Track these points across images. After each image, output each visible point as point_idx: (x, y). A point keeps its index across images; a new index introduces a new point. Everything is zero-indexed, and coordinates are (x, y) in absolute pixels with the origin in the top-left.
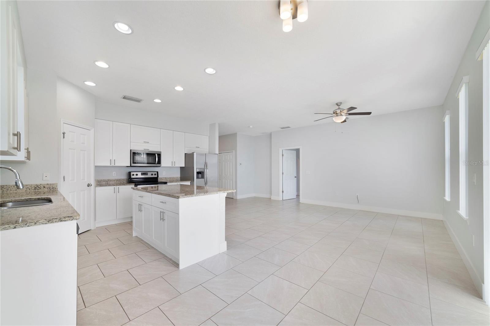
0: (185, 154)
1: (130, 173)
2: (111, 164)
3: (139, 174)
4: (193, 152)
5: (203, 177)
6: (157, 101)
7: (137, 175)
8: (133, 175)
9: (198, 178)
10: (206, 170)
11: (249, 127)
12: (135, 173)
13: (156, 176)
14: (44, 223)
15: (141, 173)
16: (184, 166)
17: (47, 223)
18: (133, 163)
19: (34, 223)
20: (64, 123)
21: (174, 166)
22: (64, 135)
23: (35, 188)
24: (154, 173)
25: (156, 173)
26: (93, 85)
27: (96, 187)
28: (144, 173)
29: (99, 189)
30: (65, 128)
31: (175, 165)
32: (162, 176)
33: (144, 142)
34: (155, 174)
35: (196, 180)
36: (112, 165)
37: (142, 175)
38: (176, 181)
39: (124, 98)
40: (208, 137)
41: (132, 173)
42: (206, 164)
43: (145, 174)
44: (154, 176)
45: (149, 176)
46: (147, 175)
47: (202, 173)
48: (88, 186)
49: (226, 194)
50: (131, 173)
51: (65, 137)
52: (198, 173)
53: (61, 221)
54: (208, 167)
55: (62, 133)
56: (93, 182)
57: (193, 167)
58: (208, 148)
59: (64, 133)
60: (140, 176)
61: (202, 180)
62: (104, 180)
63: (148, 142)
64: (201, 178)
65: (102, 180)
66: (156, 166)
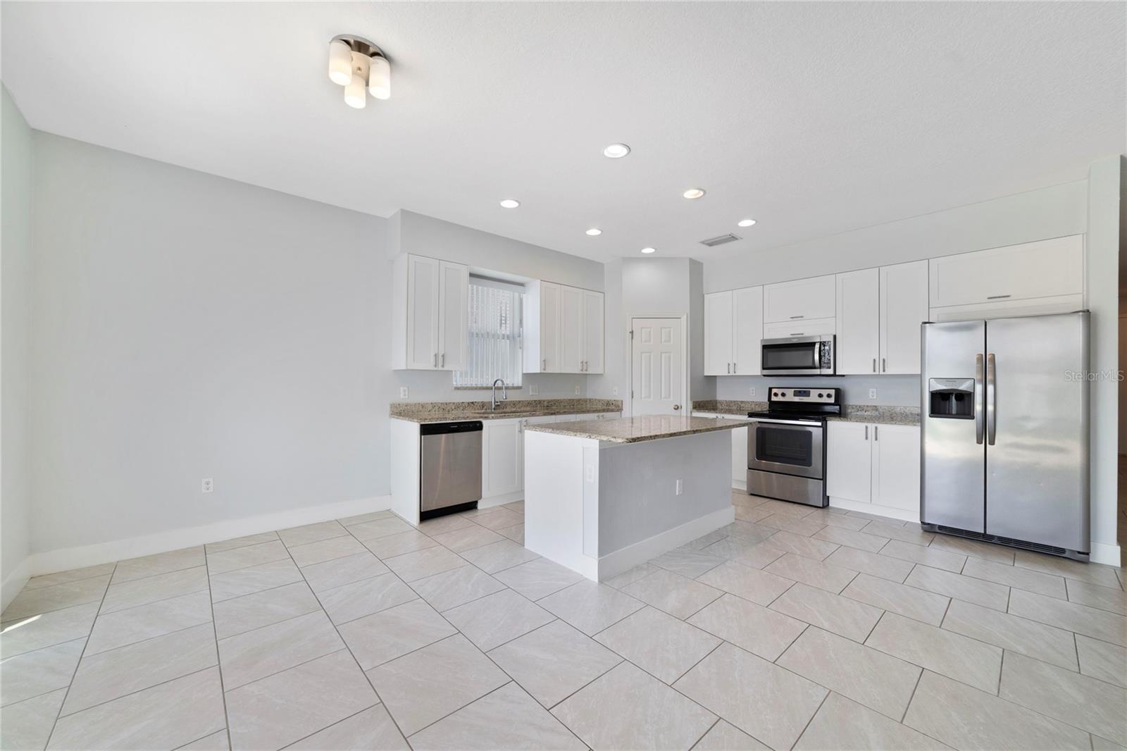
2: (729, 373)
3: (790, 393)
7: (785, 395)
8: (777, 395)
9: (938, 412)
12: (779, 392)
13: (833, 400)
15: (796, 391)
18: (763, 369)
20: (633, 318)
21: (882, 373)
22: (632, 335)
24: (824, 393)
25: (833, 392)
26: (652, 250)
27: (691, 411)
28: (800, 392)
30: (636, 325)
31: (884, 371)
33: (793, 317)
34: (830, 396)
35: (931, 422)
36: (731, 374)
37: (795, 395)
39: (709, 244)
40: (1079, 239)
41: (774, 391)
42: (984, 361)
43: (803, 394)
44: (825, 400)
45: (813, 398)
46: (809, 396)
47: (964, 396)
48: (675, 409)
50: (772, 390)
51: (635, 337)
52: (937, 397)
55: (628, 332)
56: (685, 404)
58: (1080, 290)
59: (632, 332)
60: (790, 397)
61: (968, 427)
62: (734, 402)
63: (802, 317)
64: (957, 414)
65: (731, 402)
66: (819, 373)
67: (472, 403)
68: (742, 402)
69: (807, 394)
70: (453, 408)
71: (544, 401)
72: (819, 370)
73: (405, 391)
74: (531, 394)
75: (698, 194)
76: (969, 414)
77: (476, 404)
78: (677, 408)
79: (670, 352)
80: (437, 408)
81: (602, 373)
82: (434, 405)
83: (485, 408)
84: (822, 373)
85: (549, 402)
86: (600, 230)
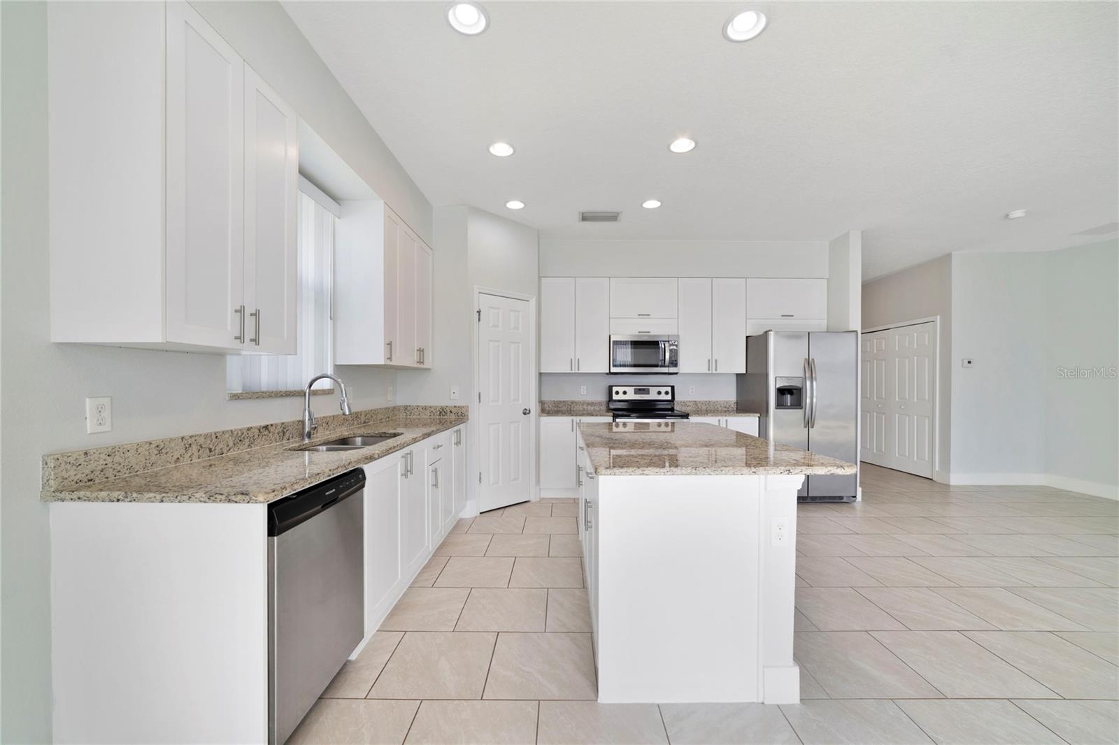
0: (747, 337)
1: (610, 388)
2: (571, 370)
3: (630, 390)
4: (765, 330)
5: (798, 404)
6: (652, 204)
7: (625, 393)
8: (617, 393)
9: (780, 405)
10: (808, 383)
11: (1007, 216)
12: (621, 390)
13: (669, 397)
14: (202, 499)
15: (635, 389)
16: (745, 372)
17: (207, 500)
18: (614, 366)
19: (187, 497)
20: (480, 293)
21: (714, 372)
22: (479, 315)
23: (440, 412)
24: (663, 390)
25: (669, 389)
26: (520, 205)
27: (540, 416)
28: (640, 390)
29: (546, 420)
30: (484, 302)
31: (716, 370)
32: (684, 397)
33: (639, 315)
34: (667, 393)
35: (774, 412)
36: (573, 371)
37: (635, 393)
38: (725, 412)
39: (585, 218)
40: (825, 282)
42: (809, 364)
43: (644, 392)
44: (663, 397)
45: (653, 395)
46: (648, 393)
47: (794, 391)
48: (525, 414)
49: (802, 478)
50: (614, 388)
51: (481, 319)
52: (781, 392)
53: (230, 501)
54: (818, 374)
55: (475, 312)
56: (534, 406)
57: (767, 375)
58: (826, 316)
59: (479, 312)
60: (631, 395)
61: (796, 414)
62: (564, 402)
63: (649, 315)
64: (791, 405)
65: (561, 402)
66: (667, 371)
67: (266, 427)
68: (572, 402)
69: (647, 392)
70: (231, 444)
71: (361, 413)
72: (667, 368)
76: (800, 405)
77: (272, 429)
78: (526, 412)
79: (519, 342)
81: (431, 367)
84: (670, 371)
85: (366, 415)
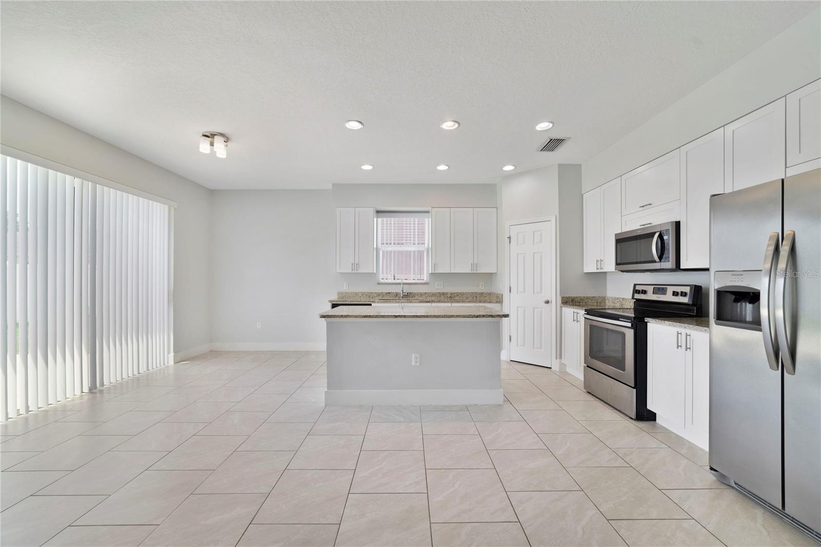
1: (634, 287)
2: (597, 269)
3: (650, 290)
7: (644, 292)
8: (638, 292)
12: (641, 289)
13: (686, 299)
18: (617, 264)
20: (510, 226)
24: (679, 290)
25: (687, 290)
27: (561, 306)
28: (659, 289)
34: (683, 294)
41: (637, 288)
44: (679, 299)
45: (669, 296)
46: (666, 294)
56: (554, 298)
59: (509, 238)
60: (650, 295)
63: (650, 204)
69: (664, 292)
71: (447, 293)
72: (659, 264)
73: (346, 285)
74: (437, 288)
75: (453, 126)
78: (547, 302)
79: (542, 253)
80: (365, 295)
81: (496, 272)
82: (363, 294)
83: (398, 296)
84: (662, 268)
85: (452, 294)
86: (447, 166)
